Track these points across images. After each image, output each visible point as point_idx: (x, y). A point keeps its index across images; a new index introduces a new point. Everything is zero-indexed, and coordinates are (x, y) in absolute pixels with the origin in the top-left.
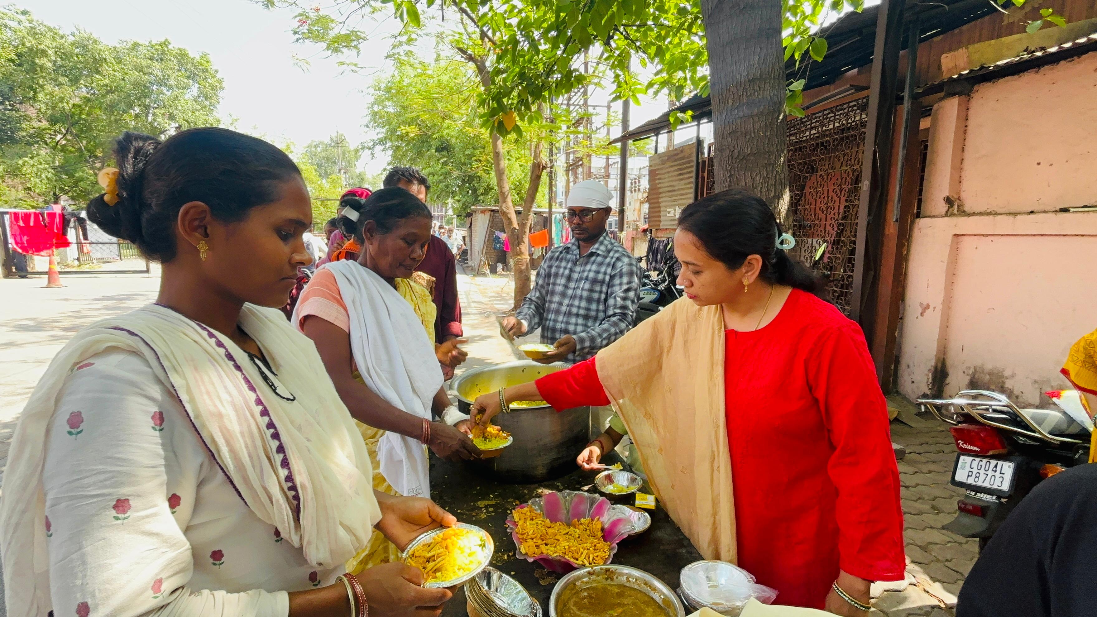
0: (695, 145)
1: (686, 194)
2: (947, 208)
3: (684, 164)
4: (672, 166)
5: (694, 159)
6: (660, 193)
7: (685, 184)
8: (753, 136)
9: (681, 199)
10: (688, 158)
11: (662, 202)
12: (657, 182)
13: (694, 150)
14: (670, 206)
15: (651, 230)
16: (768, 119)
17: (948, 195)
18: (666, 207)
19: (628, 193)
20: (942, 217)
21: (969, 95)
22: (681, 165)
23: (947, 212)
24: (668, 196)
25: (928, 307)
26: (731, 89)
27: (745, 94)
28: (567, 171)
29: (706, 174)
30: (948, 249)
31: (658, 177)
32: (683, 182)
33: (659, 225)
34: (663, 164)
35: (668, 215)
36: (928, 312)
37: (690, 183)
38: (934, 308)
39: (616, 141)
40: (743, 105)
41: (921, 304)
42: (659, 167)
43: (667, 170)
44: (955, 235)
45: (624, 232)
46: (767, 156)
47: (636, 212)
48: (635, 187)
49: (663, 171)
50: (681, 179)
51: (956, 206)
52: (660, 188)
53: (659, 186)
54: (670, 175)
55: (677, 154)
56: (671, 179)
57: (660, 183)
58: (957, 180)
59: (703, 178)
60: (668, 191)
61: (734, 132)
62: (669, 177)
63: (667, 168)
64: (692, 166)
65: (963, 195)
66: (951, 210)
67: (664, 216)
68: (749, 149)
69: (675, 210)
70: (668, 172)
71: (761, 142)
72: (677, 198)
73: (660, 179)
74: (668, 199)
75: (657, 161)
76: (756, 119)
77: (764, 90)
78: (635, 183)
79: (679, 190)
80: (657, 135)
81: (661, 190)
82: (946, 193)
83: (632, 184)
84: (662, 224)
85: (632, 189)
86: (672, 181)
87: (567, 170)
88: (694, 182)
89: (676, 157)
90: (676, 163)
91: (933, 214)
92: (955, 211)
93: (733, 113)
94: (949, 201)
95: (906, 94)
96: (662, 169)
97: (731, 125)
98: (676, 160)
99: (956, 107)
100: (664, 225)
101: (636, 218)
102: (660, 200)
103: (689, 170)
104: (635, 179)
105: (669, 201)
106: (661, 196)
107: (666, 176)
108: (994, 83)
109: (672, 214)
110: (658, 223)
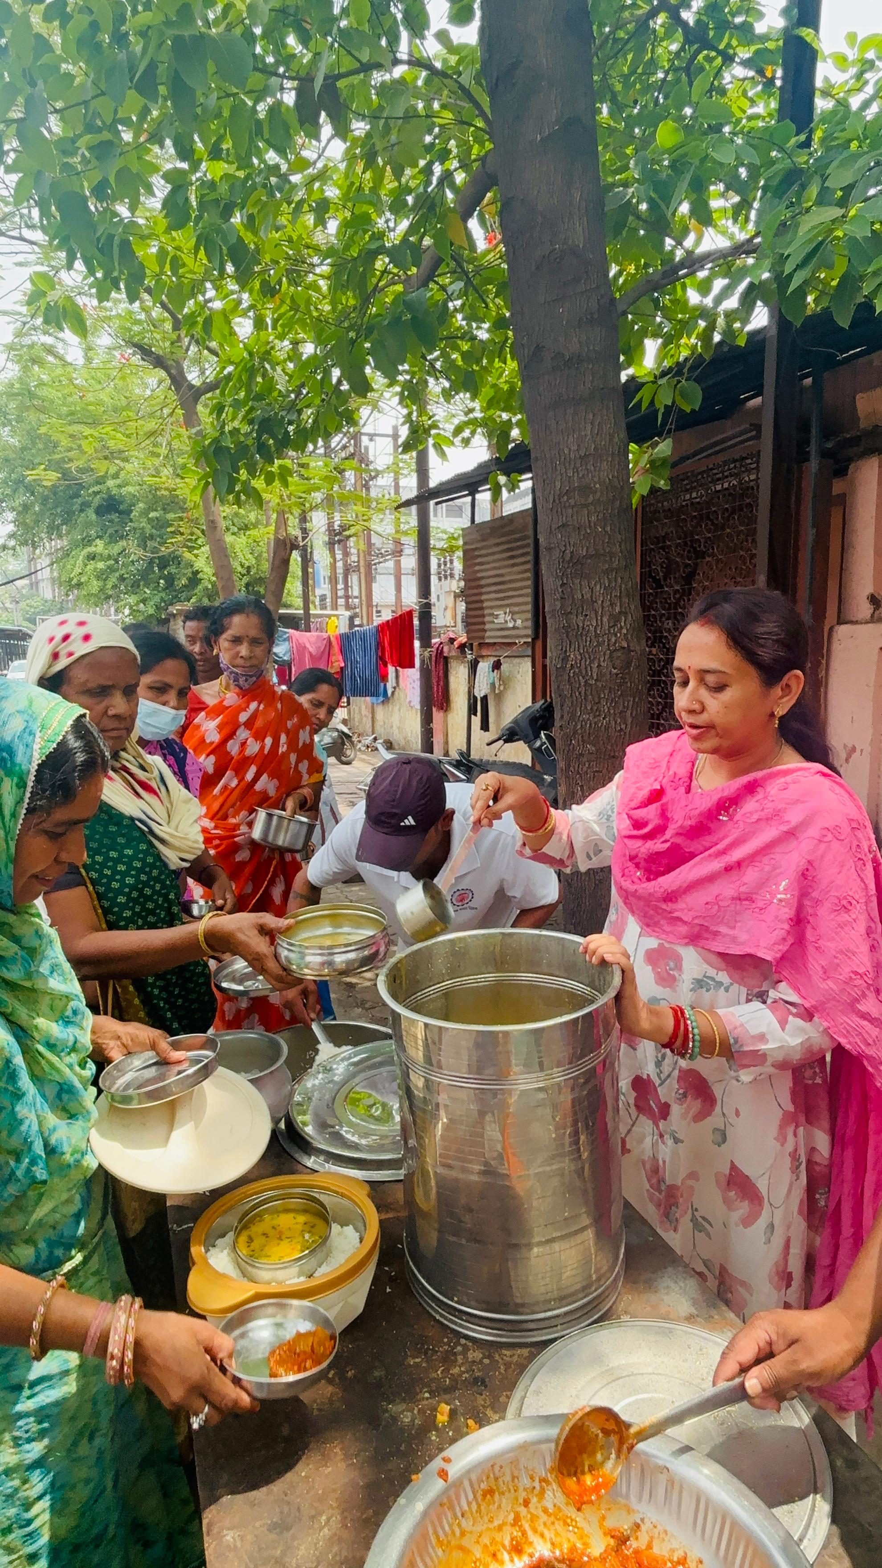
0: (531, 512)
1: (521, 588)
2: (872, 611)
3: (517, 540)
4: (498, 545)
5: (530, 532)
6: (482, 587)
7: (519, 573)
8: (589, 531)
9: (511, 597)
10: (520, 531)
11: (487, 600)
12: (477, 568)
13: (530, 520)
14: (498, 608)
15: (472, 645)
16: (607, 509)
17: (872, 591)
18: (491, 608)
19: (434, 579)
20: (867, 623)
22: (510, 543)
23: (872, 616)
24: (494, 592)
25: (854, 749)
26: (558, 467)
27: (576, 474)
28: (331, 545)
30: (875, 668)
31: (478, 560)
32: (516, 569)
33: (483, 638)
34: (483, 540)
35: (495, 621)
36: (854, 756)
37: (526, 571)
38: (862, 751)
39: (408, 503)
41: (845, 746)
42: (479, 545)
43: (490, 551)
44: (881, 648)
45: (429, 649)
47: (449, 613)
48: (445, 571)
49: (485, 552)
50: (513, 565)
52: (482, 578)
53: (479, 575)
54: (497, 557)
55: (505, 525)
56: (497, 564)
57: (481, 571)
60: (495, 584)
61: (563, 525)
62: (493, 561)
63: (491, 547)
64: (528, 545)
66: (877, 612)
67: (489, 622)
68: (585, 549)
69: (505, 614)
70: (493, 554)
71: (600, 539)
72: (506, 594)
73: (481, 564)
74: (493, 596)
75: (476, 536)
76: (592, 508)
77: (600, 470)
78: (445, 563)
79: (510, 581)
80: (473, 493)
81: (484, 582)
82: (869, 589)
83: (439, 566)
84: (487, 634)
85: (439, 573)
86: (499, 568)
87: (330, 543)
88: (532, 569)
89: (506, 529)
90: (503, 539)
91: (854, 619)
94: (874, 600)
95: (813, 448)
96: (482, 548)
97: (561, 516)
98: (505, 535)
99: (876, 469)
100: (491, 638)
101: (449, 621)
102: (483, 598)
103: (524, 551)
105: (495, 600)
106: (484, 590)
107: (491, 558)
109: (501, 620)
110: (480, 634)
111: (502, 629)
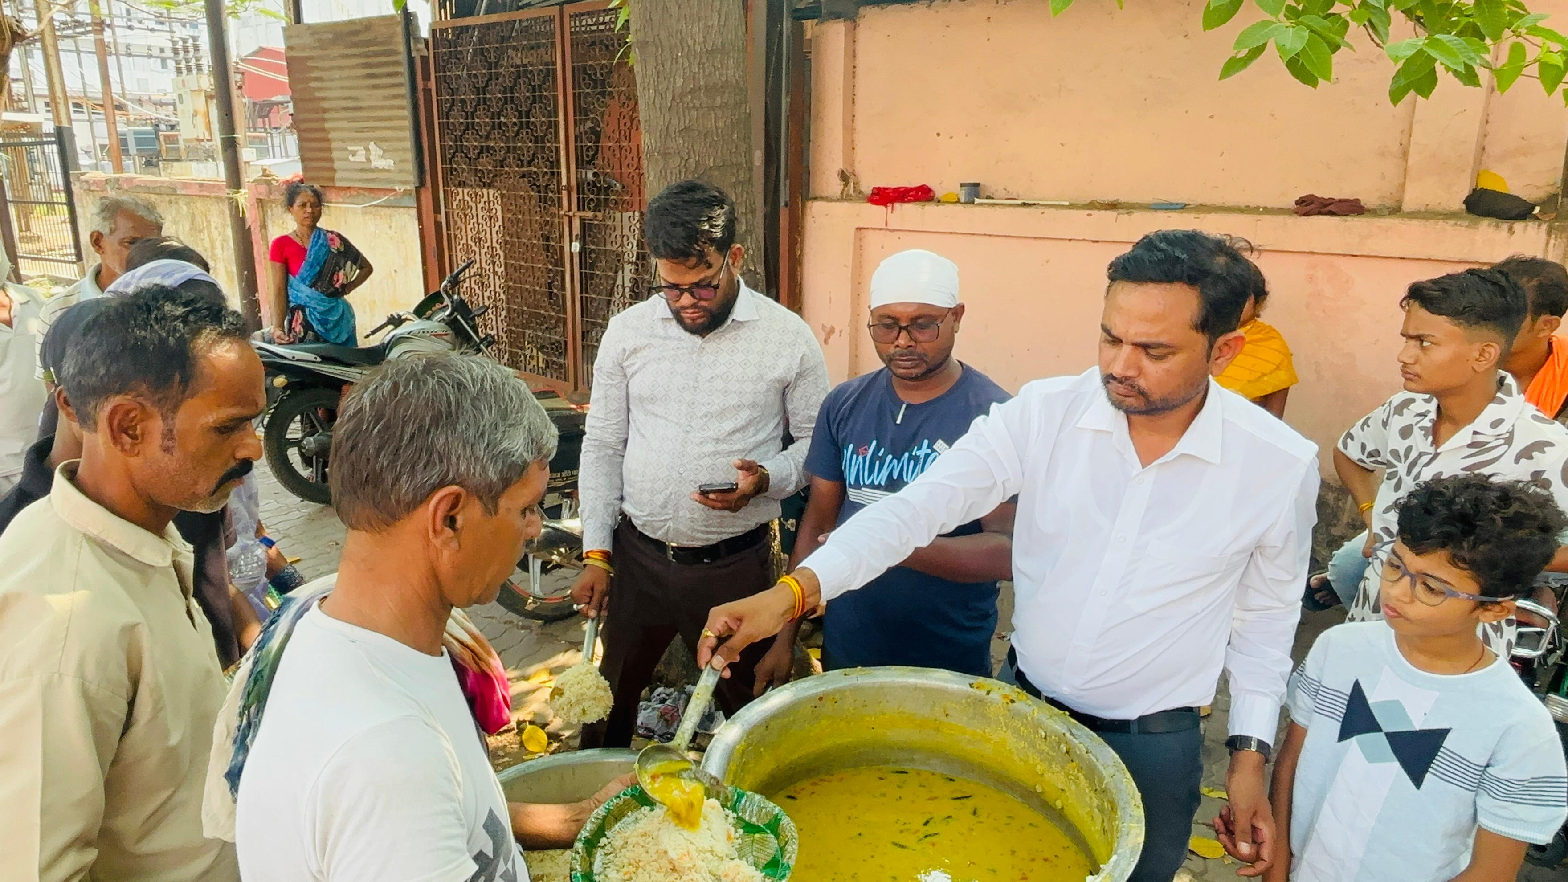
0: (397, 20)
2: (842, 187)
3: (376, 54)
4: (347, 56)
5: (398, 47)
6: (325, 111)
7: (385, 98)
8: (716, 138)
9: (377, 128)
10: (383, 43)
11: (334, 129)
12: (313, 84)
13: (400, 29)
14: (354, 141)
16: (735, 115)
17: (842, 167)
18: (343, 140)
20: (837, 200)
21: (855, 21)
22: (367, 56)
23: (842, 194)
24: (346, 119)
25: (832, 330)
26: (681, 60)
27: (701, 71)
29: (432, 85)
30: (852, 247)
31: (314, 74)
32: (381, 93)
33: (332, 179)
34: (322, 48)
35: (351, 158)
36: (833, 337)
38: (841, 332)
40: (700, 89)
41: (824, 327)
42: (318, 53)
43: (334, 63)
44: (857, 229)
45: (243, 191)
46: (735, 171)
47: (200, 121)
48: (187, 61)
49: (327, 64)
50: (375, 87)
51: (852, 184)
52: (323, 99)
53: (318, 94)
54: (345, 73)
55: (356, 33)
56: (347, 83)
57: (320, 89)
58: (850, 147)
59: (427, 91)
60: (346, 109)
61: (686, 129)
62: (341, 78)
63: (335, 58)
64: (397, 63)
65: (859, 168)
66: (846, 190)
67: (340, 160)
68: (712, 160)
69: (367, 150)
70: (340, 68)
71: (727, 149)
72: (366, 124)
73: (319, 79)
74: (345, 124)
75: (304, 41)
77: (727, 69)
78: (186, 50)
79: (371, 108)
81: (326, 105)
82: (839, 165)
84: (338, 175)
86: (351, 88)
88: (408, 95)
89: (356, 39)
90: (356, 51)
91: (824, 195)
92: (851, 192)
93: (685, 99)
94: (844, 176)
96: (322, 58)
97: (682, 118)
98: (355, 45)
99: (842, 36)
100: (342, 179)
102: (327, 125)
103: (391, 69)
104: (185, 41)
105: (349, 130)
106: (327, 116)
107: (336, 74)
108: (882, 9)
109: (361, 157)
110: (328, 174)
111: (362, 170)
